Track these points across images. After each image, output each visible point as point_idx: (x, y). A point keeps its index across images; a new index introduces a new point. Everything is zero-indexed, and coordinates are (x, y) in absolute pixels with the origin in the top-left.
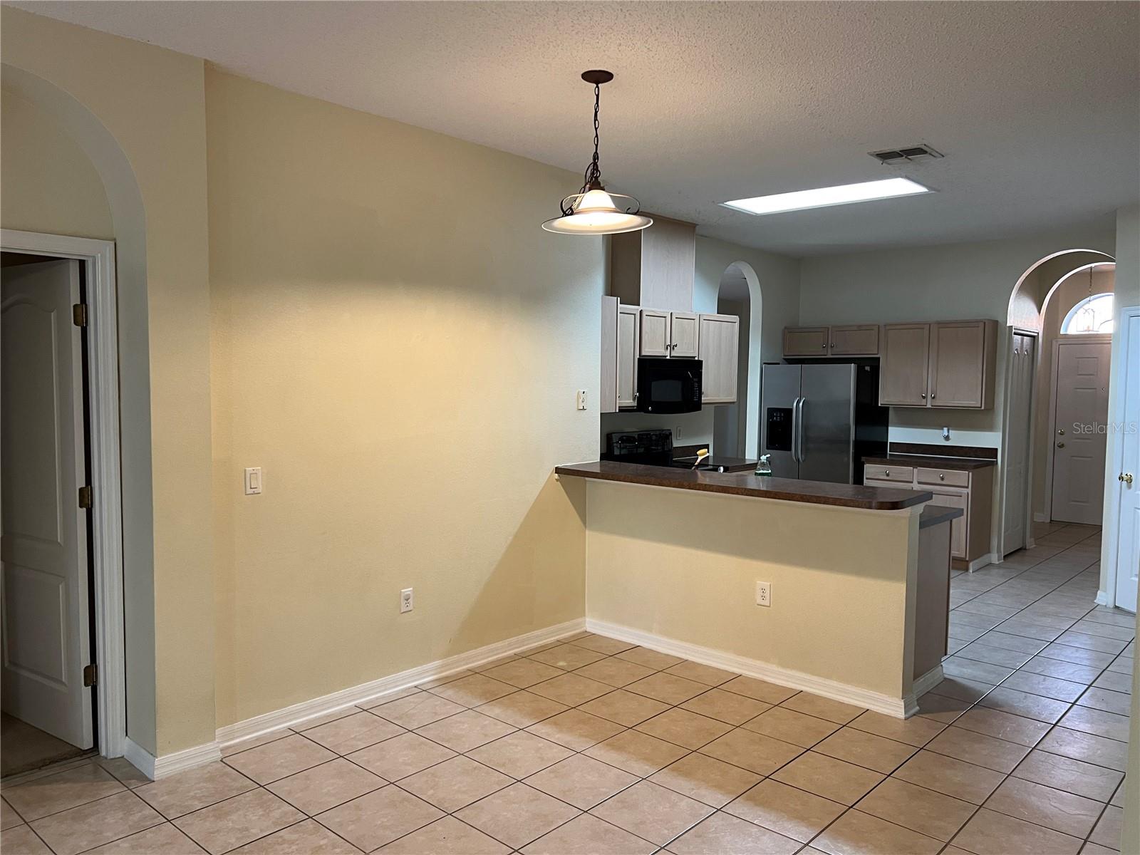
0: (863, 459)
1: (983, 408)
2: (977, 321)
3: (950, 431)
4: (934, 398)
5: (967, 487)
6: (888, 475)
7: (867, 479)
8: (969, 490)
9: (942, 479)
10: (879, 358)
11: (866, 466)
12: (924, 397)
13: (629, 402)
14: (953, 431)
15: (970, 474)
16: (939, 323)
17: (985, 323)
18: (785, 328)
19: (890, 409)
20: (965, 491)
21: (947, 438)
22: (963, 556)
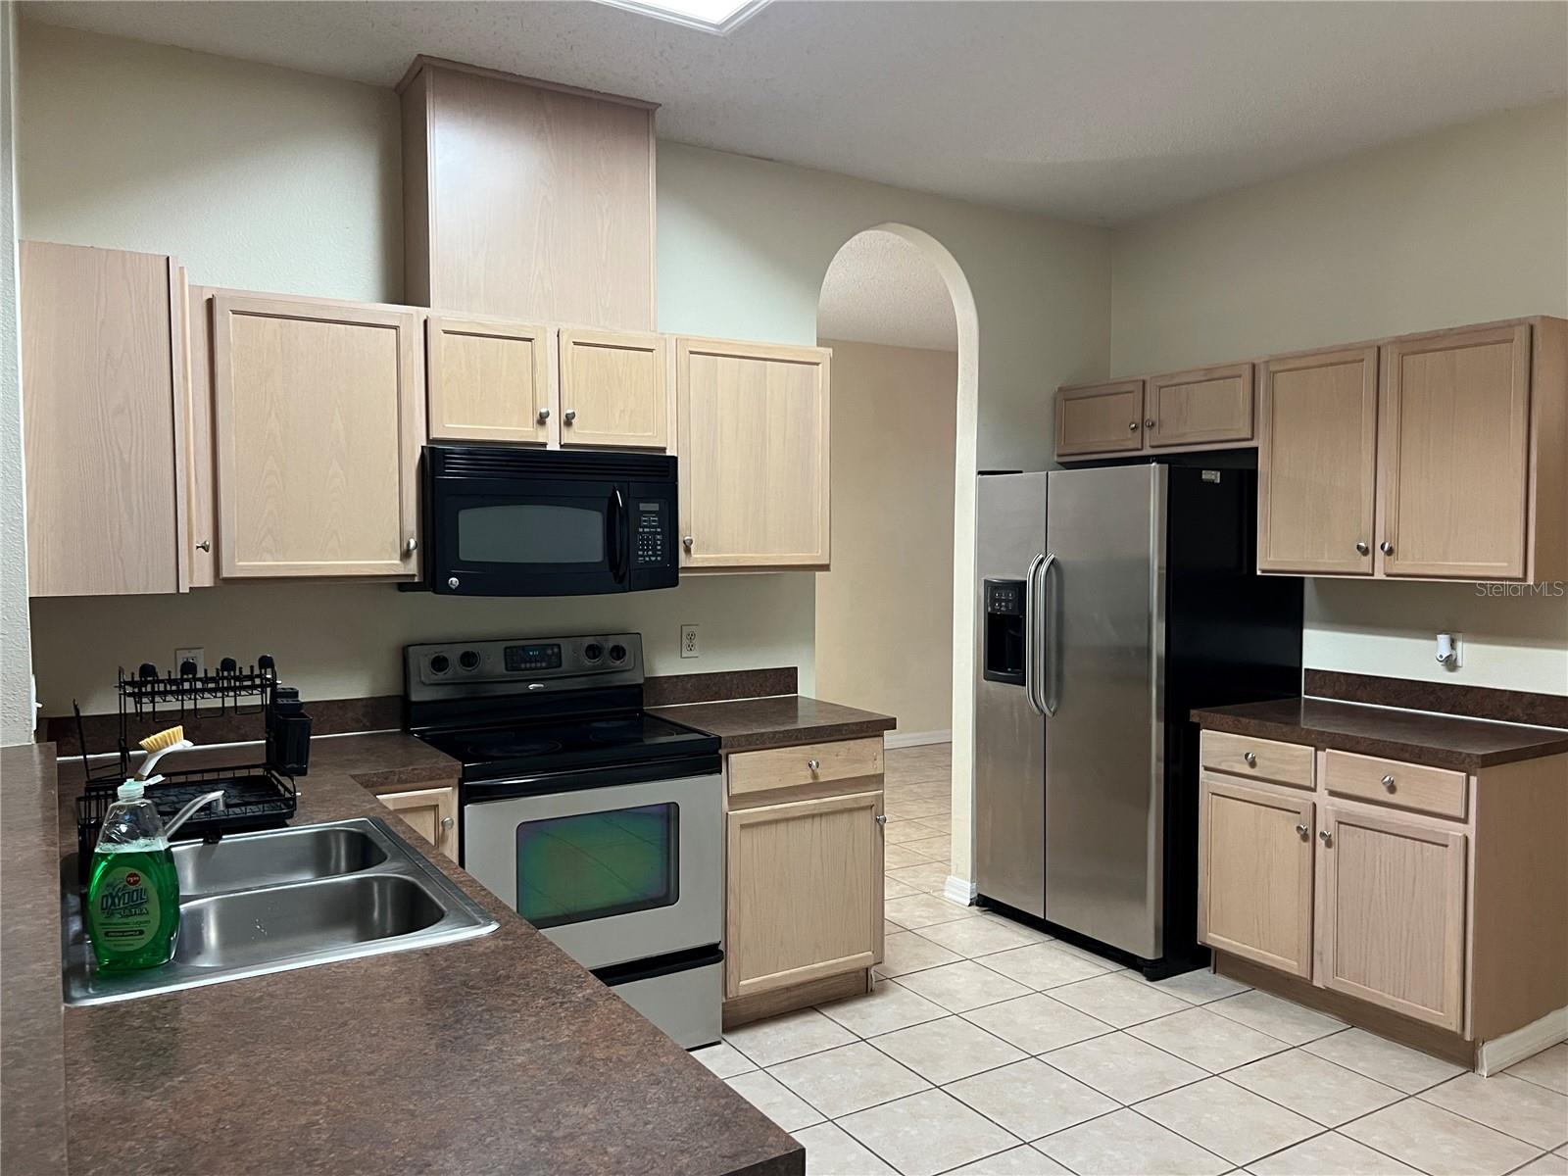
0: (1195, 715)
1: (1531, 581)
2: (1510, 325)
3: (1459, 645)
4: (1390, 552)
5: (1465, 821)
6: (1253, 764)
7: (1206, 769)
8: (1470, 830)
9: (1392, 788)
10: (1256, 450)
11: (1206, 736)
12: (1365, 552)
13: (390, 564)
14: (1466, 645)
15: (1473, 780)
16: (1400, 341)
17: (1532, 328)
18: (1060, 389)
19: (1306, 580)
20: (1456, 830)
21: (1451, 664)
22: (1453, 1025)
